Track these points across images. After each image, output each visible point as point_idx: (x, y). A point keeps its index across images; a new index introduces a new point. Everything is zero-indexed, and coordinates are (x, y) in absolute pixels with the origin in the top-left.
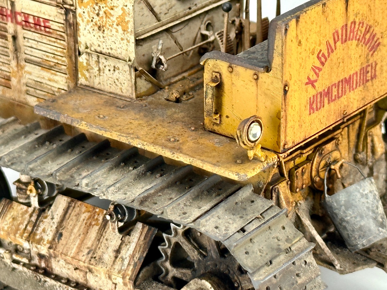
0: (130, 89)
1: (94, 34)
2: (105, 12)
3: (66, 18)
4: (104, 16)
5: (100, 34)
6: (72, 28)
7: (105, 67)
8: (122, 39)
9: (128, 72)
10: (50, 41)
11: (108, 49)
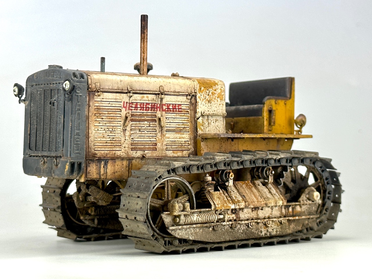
0: (223, 129)
1: (206, 105)
2: (212, 93)
3: (190, 101)
4: (212, 95)
5: (209, 105)
6: (193, 106)
7: (211, 121)
8: (220, 104)
9: (222, 121)
10: (181, 116)
11: (213, 111)
